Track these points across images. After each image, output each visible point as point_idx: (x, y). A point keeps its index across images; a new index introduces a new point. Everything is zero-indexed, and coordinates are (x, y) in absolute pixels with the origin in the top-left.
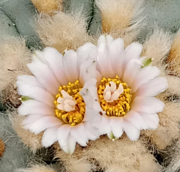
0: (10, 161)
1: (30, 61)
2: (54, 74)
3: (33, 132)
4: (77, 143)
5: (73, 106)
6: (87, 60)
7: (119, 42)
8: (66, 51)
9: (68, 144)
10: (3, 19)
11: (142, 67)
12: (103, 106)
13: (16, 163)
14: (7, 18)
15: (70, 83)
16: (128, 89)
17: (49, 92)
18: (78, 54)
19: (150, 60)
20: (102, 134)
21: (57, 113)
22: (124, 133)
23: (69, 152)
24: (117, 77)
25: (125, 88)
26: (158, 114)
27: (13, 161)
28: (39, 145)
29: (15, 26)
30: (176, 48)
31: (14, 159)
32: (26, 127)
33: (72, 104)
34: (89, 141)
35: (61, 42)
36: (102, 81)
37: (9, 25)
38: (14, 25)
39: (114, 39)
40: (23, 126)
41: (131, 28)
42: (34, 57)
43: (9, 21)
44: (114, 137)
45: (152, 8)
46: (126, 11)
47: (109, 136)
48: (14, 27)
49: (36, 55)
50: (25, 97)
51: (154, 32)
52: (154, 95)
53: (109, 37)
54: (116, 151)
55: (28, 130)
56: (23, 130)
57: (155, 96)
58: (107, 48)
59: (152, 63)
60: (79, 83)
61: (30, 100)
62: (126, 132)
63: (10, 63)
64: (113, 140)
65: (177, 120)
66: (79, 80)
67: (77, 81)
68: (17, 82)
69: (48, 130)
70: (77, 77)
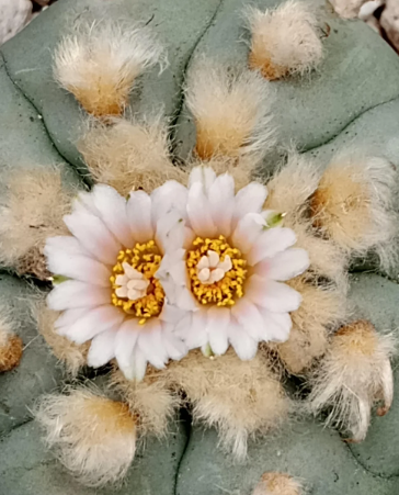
0: (32, 373)
1: (69, 210)
2: (111, 232)
3: (73, 339)
4: (148, 363)
5: (142, 291)
6: (169, 212)
7: (226, 180)
8: (131, 193)
9: (133, 364)
10: (20, 108)
11: (265, 228)
12: (195, 289)
13: (42, 377)
14: (28, 104)
15: (138, 246)
16: (241, 262)
17: (100, 262)
18: (152, 200)
19: (279, 217)
20: (191, 347)
21: (115, 301)
22: (230, 347)
23: (135, 378)
24: (221, 238)
25: (235, 257)
26: (290, 313)
27: (36, 373)
28: (83, 361)
29: (42, 120)
30: (327, 189)
31: (39, 369)
32: (61, 332)
33: (140, 288)
34: (170, 360)
35: (123, 176)
36: (196, 243)
37: (32, 119)
38: (40, 117)
39: (218, 175)
40: (55, 329)
41: (248, 149)
42: (75, 202)
43: (31, 112)
44: (212, 354)
45: (288, 101)
46: (239, 120)
47: (205, 351)
48: (40, 123)
49: (80, 200)
50: (60, 276)
51: (289, 160)
52: (284, 279)
53: (209, 171)
54: (216, 371)
55: (65, 338)
56: (55, 336)
57: (285, 282)
58: (205, 192)
59: (282, 222)
60: (155, 244)
61: (68, 282)
62: (234, 345)
63: (33, 211)
64: (212, 358)
65: (323, 322)
66: (154, 240)
67: (152, 243)
68: (46, 247)
69: (99, 337)
70: (151, 235)
